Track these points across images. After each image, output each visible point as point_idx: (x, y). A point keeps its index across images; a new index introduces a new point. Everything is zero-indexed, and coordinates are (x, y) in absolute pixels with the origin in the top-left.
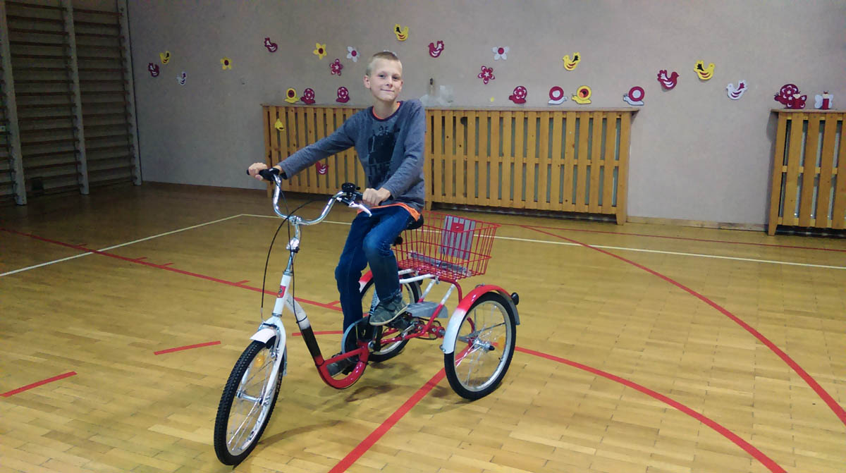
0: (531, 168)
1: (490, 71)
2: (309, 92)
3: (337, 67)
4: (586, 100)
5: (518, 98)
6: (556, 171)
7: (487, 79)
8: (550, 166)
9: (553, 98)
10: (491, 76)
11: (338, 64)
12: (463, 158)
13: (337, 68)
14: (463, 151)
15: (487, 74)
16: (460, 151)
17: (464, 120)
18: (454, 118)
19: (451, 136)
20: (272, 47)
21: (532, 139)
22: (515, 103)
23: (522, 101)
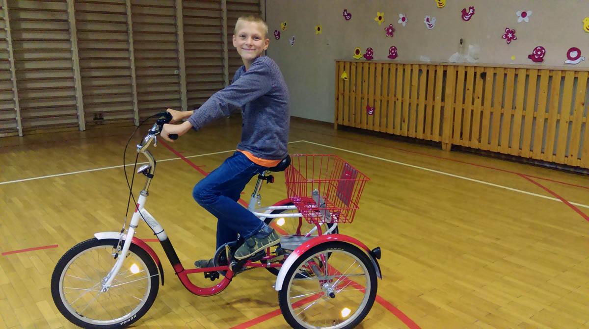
0: (540, 121)
1: (512, 32)
2: (370, 50)
3: (390, 31)
5: (536, 57)
6: (564, 126)
7: (509, 39)
8: (558, 121)
9: (569, 58)
10: (513, 37)
11: (391, 28)
12: (480, 108)
14: (480, 102)
15: (510, 35)
16: (478, 102)
17: (483, 75)
18: (476, 73)
19: (471, 88)
20: (348, 16)
21: (543, 95)
22: (534, 61)
23: (540, 60)
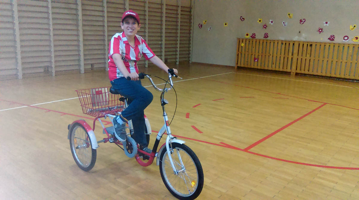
2: (254, 34)
4: (357, 41)
7: (320, 32)
8: (341, 62)
9: (344, 40)
10: (322, 31)
11: (265, 25)
12: (309, 58)
13: (265, 27)
14: (309, 56)
15: (321, 30)
17: (311, 45)
18: (307, 45)
19: (305, 50)
20: (242, 19)
21: (336, 53)
22: (330, 40)
23: (333, 40)
